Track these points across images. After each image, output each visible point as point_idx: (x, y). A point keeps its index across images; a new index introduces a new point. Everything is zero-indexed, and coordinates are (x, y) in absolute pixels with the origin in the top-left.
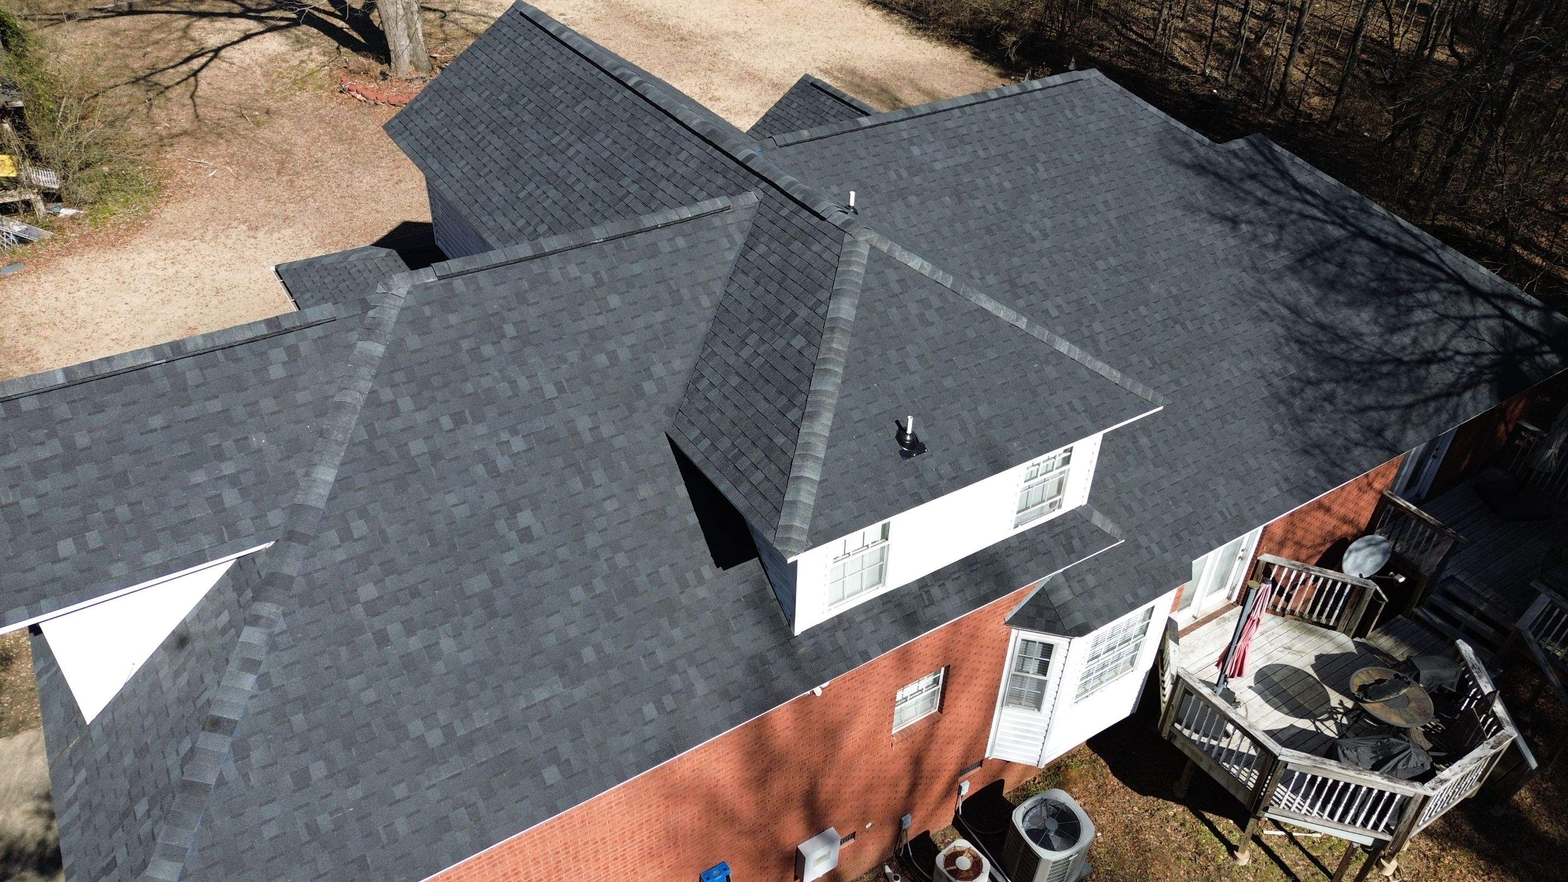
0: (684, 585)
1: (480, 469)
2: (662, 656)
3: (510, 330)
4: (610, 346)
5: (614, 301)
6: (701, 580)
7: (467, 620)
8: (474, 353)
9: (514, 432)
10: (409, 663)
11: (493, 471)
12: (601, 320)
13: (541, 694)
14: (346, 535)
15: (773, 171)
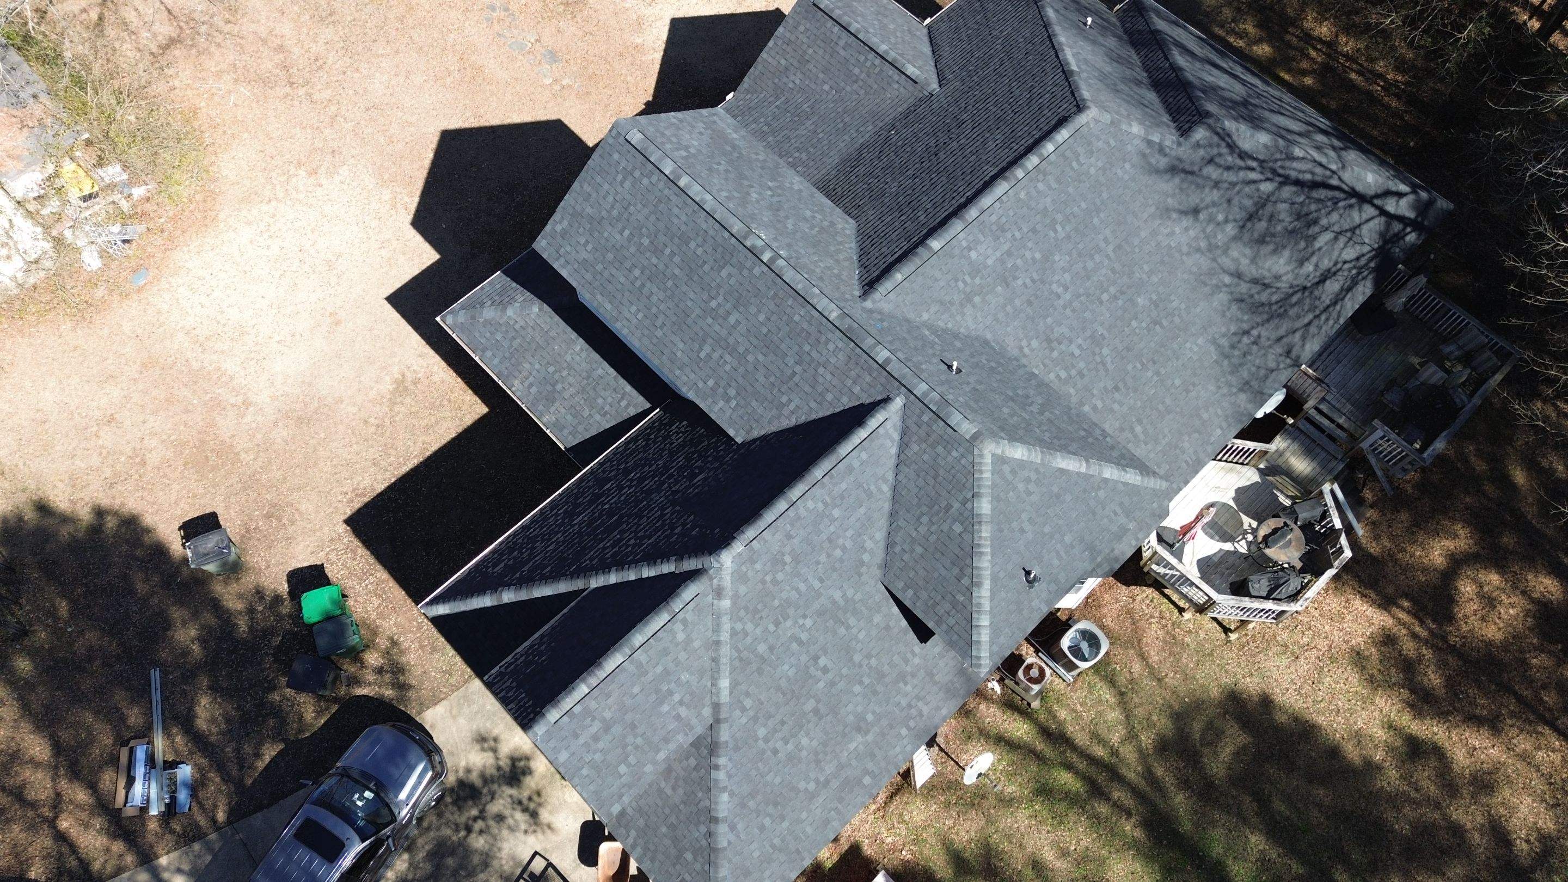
0: (906, 661)
1: (794, 646)
2: (904, 703)
3: (788, 559)
4: (841, 541)
5: (836, 513)
6: (914, 655)
7: (811, 726)
8: (775, 582)
9: (805, 617)
10: (790, 758)
11: (800, 643)
12: (832, 529)
13: (852, 746)
14: (743, 710)
15: (910, 380)
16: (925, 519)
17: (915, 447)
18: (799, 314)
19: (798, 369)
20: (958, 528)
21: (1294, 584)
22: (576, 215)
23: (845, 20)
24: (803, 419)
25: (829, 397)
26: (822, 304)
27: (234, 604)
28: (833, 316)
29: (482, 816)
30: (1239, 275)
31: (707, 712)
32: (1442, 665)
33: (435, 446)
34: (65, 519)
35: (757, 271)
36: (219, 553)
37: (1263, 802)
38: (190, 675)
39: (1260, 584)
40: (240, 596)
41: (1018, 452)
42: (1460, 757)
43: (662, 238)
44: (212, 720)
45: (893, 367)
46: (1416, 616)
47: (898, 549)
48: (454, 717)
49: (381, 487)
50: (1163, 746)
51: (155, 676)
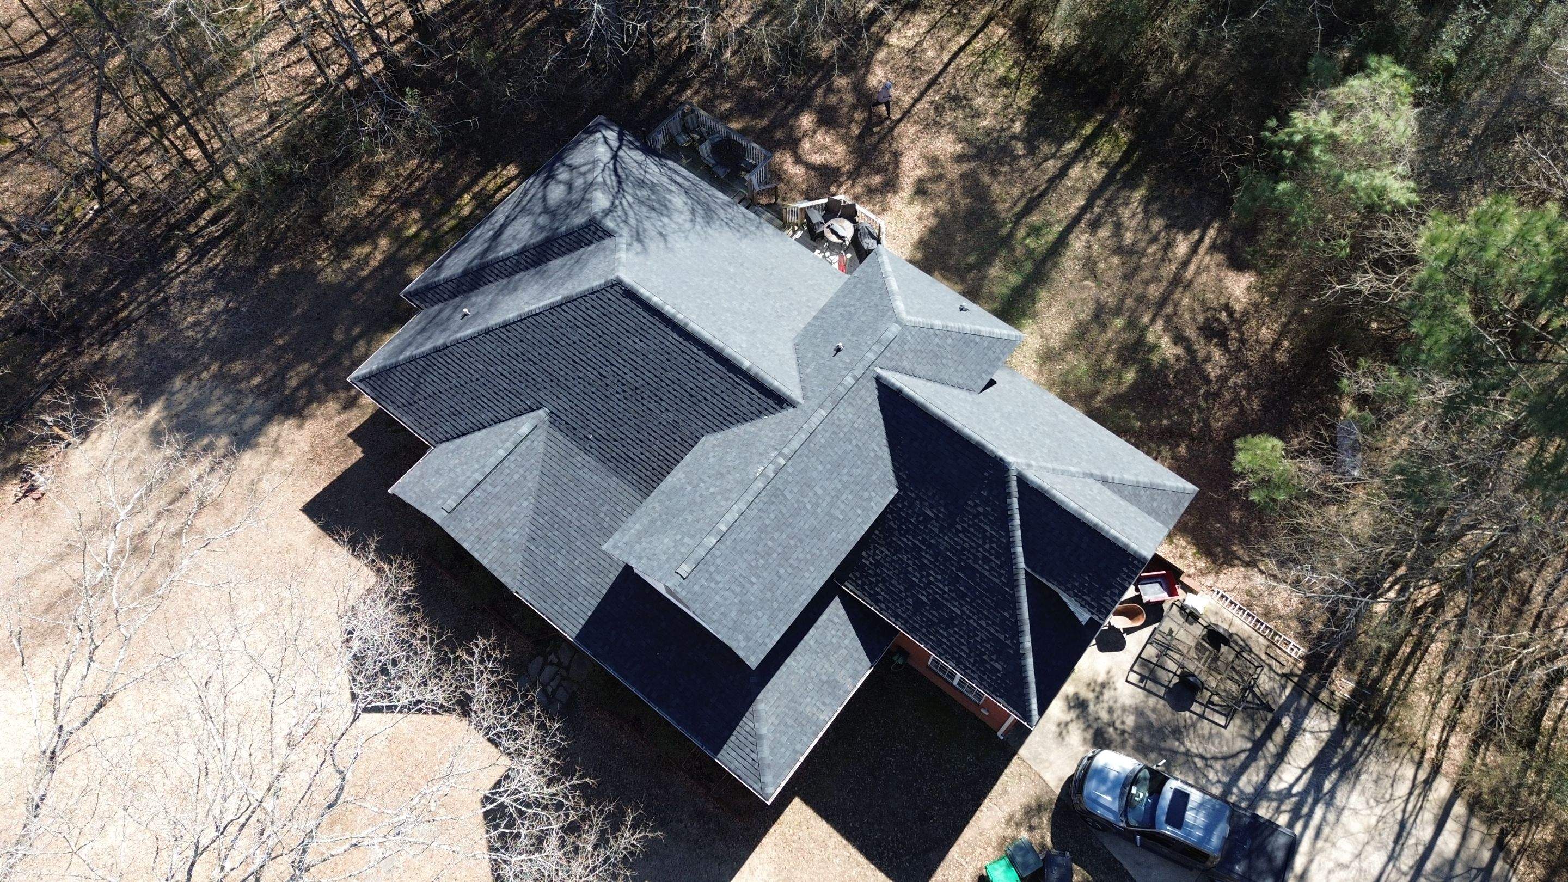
0: (1011, 391)
1: (1034, 437)
4: (969, 409)
6: (1006, 387)
9: (1017, 430)
11: (1031, 434)
12: (965, 411)
14: (1079, 463)
15: (866, 363)
16: (944, 361)
17: (905, 363)
18: (821, 439)
19: (854, 442)
20: (949, 341)
22: (735, 628)
23: (470, 485)
24: (885, 442)
25: (873, 420)
26: (815, 420)
28: (824, 413)
30: (693, 221)
31: (1089, 480)
32: (867, 176)
35: (790, 470)
37: (971, 268)
42: (922, 171)
43: (760, 549)
45: (858, 372)
47: (961, 381)
48: (1051, 764)
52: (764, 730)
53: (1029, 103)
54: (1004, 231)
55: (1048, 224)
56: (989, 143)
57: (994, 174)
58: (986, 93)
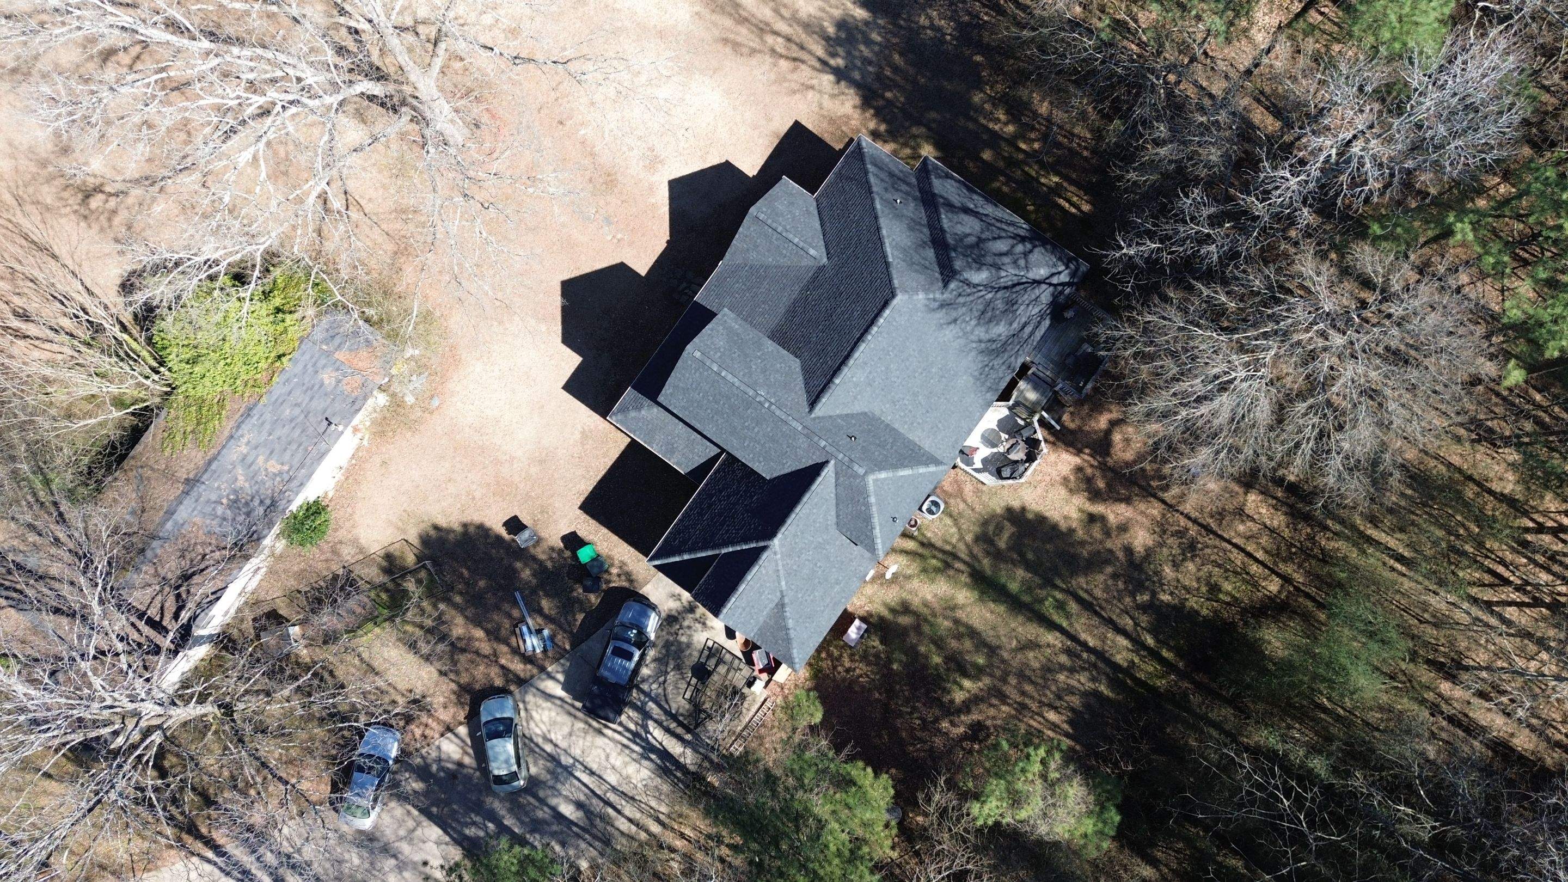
0: (852, 554)
1: (807, 562)
3: (800, 534)
4: (819, 520)
5: (815, 511)
6: (855, 551)
8: (795, 543)
9: (809, 551)
11: (809, 561)
12: (814, 517)
14: (792, 590)
15: (836, 453)
16: (850, 506)
20: (863, 508)
21: (1022, 469)
22: (676, 387)
23: (774, 225)
25: (803, 460)
26: (794, 424)
27: (542, 557)
28: (798, 428)
29: (681, 628)
30: (980, 341)
31: (778, 594)
32: (1104, 477)
33: (610, 463)
34: (449, 531)
35: (763, 411)
36: (531, 537)
37: (1022, 555)
38: (534, 591)
39: (1006, 472)
40: (543, 552)
41: (883, 475)
43: (718, 397)
44: (550, 609)
45: (828, 449)
46: (1092, 456)
47: (841, 516)
48: (656, 590)
49: (590, 488)
50: (977, 539)
51: (517, 595)
52: (643, 412)
53: (1192, 608)
54: (1058, 582)
55: (1068, 616)
56: (1146, 573)
57: (1115, 576)
58: (1201, 573)
